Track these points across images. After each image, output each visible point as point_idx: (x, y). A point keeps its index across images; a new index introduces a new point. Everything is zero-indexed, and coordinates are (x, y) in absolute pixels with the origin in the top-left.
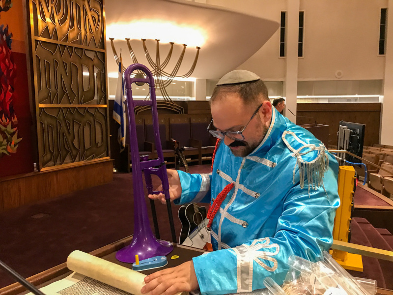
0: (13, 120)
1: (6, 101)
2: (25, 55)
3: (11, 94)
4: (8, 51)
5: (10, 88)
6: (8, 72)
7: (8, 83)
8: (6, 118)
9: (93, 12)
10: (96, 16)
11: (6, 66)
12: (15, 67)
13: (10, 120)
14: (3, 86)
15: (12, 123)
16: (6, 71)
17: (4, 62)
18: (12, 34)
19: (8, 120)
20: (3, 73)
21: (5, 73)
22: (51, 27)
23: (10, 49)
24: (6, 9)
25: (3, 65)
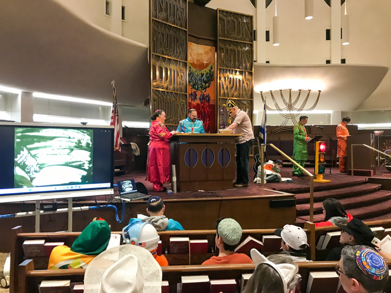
1: (207, 125)
2: (215, 105)
6: (208, 113)
9: (247, 81)
10: (249, 83)
12: (211, 110)
17: (207, 108)
18: (210, 97)
20: (206, 113)
22: (226, 91)
23: (209, 103)
24: (209, 87)
25: (206, 110)
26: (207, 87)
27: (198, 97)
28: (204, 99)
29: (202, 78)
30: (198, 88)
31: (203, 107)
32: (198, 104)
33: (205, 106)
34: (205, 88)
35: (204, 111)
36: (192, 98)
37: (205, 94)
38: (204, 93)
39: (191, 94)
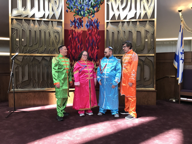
0: (97, 63)
1: (95, 54)
3: (97, 50)
4: (97, 30)
5: (97, 47)
6: (97, 40)
7: (96, 45)
8: (94, 62)
11: (96, 37)
12: (100, 37)
13: (96, 62)
14: (94, 47)
15: (97, 64)
16: (95, 40)
17: (95, 35)
18: (99, 22)
19: (95, 62)
20: (94, 41)
21: (95, 41)
23: (98, 29)
24: (98, 11)
25: (94, 37)
26: (95, 12)
27: (85, 24)
28: (92, 26)
29: (90, 3)
30: (84, 14)
31: (90, 34)
32: (84, 32)
33: (93, 33)
34: (93, 13)
35: (92, 38)
36: (75, 25)
37: (94, 19)
38: (92, 19)
39: (74, 21)
